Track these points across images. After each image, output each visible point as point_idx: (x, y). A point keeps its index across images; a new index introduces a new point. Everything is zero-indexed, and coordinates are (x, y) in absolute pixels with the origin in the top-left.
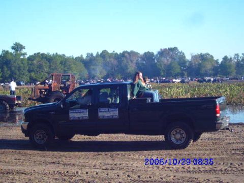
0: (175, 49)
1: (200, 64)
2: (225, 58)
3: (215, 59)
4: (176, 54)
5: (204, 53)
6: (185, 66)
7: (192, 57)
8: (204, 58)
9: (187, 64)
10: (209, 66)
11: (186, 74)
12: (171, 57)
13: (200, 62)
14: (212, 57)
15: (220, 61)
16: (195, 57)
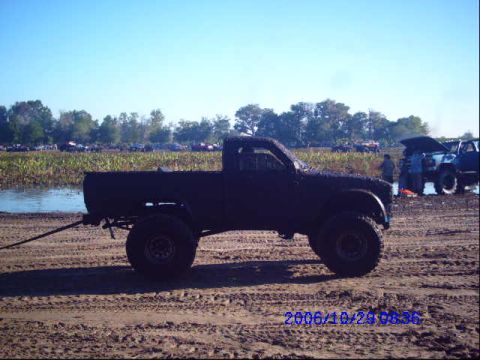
0: (38, 103)
1: (72, 126)
2: (108, 119)
3: (94, 119)
4: (39, 111)
5: (78, 110)
6: (50, 129)
7: (61, 116)
8: (77, 117)
9: (54, 125)
10: (84, 129)
11: (51, 139)
12: (32, 114)
13: (73, 123)
14: (89, 116)
15: (100, 123)
16: (65, 116)
